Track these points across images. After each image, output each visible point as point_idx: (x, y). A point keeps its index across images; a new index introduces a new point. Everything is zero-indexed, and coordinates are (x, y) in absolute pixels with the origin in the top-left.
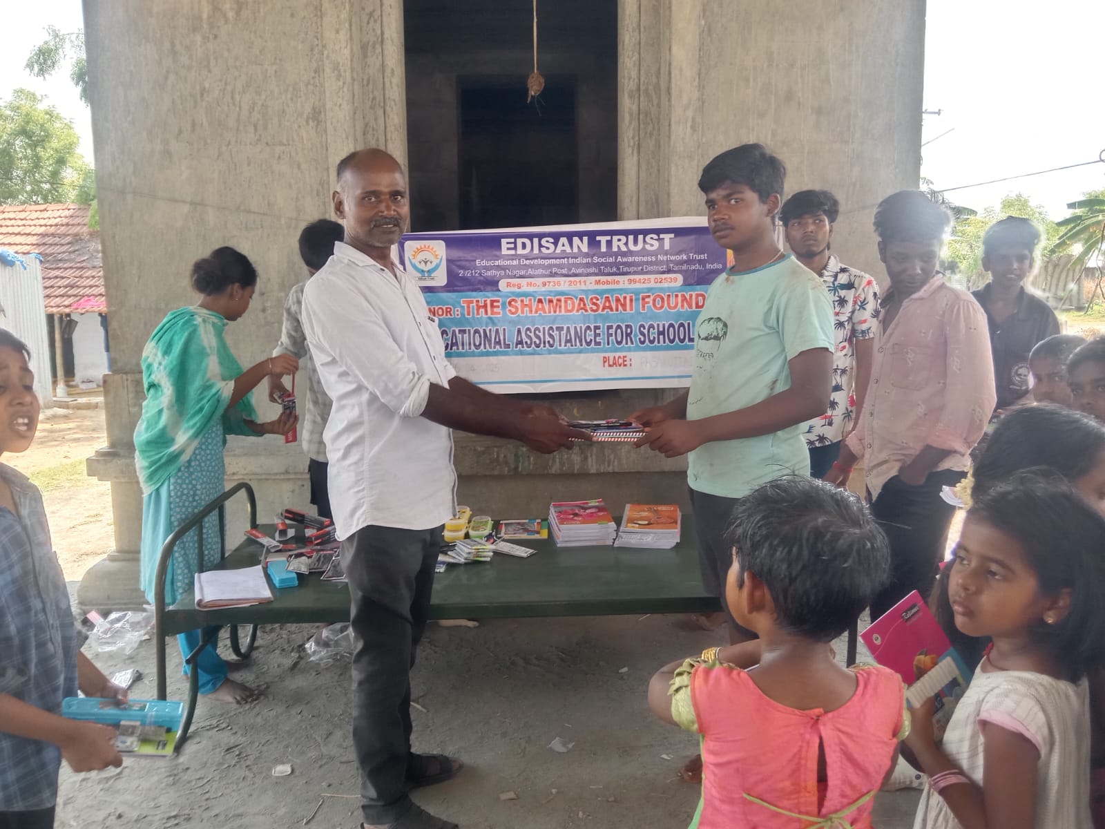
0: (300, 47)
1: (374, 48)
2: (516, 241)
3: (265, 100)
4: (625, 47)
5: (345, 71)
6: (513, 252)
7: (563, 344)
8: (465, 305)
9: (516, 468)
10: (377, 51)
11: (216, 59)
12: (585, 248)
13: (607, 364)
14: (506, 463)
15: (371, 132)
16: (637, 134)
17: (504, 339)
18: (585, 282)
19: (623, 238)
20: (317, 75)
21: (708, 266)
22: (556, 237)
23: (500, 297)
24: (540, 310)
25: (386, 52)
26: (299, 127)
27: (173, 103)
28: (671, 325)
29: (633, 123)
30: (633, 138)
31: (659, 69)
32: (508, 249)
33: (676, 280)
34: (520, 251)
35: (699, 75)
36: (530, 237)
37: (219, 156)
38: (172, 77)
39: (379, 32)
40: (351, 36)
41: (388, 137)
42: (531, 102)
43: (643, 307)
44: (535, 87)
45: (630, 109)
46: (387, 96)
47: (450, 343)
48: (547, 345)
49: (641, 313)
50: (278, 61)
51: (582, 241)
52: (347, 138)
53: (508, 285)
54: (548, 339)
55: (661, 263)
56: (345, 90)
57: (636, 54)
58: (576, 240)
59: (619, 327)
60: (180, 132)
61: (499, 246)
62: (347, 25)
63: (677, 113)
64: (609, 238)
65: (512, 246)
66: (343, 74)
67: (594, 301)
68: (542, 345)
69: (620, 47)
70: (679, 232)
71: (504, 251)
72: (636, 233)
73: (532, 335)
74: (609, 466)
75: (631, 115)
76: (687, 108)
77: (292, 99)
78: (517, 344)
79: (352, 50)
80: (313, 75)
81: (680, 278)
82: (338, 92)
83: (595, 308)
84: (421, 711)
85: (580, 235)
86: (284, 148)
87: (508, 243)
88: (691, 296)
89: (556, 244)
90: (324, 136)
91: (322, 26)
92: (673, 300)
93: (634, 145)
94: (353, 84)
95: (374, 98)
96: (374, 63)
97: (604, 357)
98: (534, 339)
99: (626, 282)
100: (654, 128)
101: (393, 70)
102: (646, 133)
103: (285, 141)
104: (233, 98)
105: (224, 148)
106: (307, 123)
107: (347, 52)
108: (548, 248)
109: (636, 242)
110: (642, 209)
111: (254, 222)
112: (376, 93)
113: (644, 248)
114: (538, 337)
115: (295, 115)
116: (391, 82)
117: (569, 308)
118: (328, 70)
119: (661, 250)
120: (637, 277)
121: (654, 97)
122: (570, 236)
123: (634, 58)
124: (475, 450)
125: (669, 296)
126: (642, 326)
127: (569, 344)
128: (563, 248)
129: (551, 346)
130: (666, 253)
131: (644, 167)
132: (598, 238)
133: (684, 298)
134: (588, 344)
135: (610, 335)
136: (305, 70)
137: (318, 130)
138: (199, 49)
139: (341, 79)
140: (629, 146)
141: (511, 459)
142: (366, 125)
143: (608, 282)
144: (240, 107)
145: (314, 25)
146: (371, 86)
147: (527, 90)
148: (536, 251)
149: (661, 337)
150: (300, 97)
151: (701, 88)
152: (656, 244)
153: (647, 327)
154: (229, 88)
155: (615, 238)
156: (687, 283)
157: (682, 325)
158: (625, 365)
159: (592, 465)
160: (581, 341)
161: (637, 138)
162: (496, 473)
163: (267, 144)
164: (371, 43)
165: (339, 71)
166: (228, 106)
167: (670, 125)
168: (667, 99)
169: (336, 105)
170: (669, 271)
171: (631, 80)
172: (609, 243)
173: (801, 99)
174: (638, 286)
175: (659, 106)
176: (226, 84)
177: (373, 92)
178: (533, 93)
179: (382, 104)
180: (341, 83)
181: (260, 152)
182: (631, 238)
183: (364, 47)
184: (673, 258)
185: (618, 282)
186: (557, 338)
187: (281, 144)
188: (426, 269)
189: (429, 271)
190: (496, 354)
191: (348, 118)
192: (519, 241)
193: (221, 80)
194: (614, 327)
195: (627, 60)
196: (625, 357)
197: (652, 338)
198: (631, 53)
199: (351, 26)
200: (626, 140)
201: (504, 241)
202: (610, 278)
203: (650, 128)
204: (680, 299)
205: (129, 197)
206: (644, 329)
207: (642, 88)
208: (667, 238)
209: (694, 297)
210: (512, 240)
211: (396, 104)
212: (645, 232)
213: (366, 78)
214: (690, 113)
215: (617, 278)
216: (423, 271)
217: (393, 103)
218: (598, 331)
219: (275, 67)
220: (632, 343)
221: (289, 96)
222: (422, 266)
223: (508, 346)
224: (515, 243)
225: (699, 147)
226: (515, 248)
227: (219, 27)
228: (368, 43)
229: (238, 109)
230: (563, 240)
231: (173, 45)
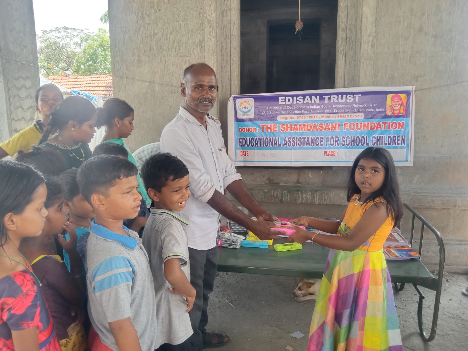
0: (195, 13)
1: (227, 12)
2: (285, 98)
3: (180, 37)
4: (341, 8)
5: (213, 24)
6: (284, 103)
7: (305, 145)
8: (262, 127)
9: (282, 200)
10: (228, 14)
11: (160, 20)
12: (317, 101)
13: (325, 155)
14: (277, 197)
15: (224, 50)
16: (345, 48)
17: (279, 142)
18: (317, 117)
19: (336, 97)
20: (201, 26)
21: (377, 110)
22: (304, 96)
23: (277, 123)
24: (295, 129)
25: (232, 15)
26: (194, 48)
27: (142, 39)
28: (358, 137)
29: (343, 43)
30: (343, 50)
31: (357, 17)
32: (282, 102)
33: (361, 116)
34: (287, 102)
35: (376, 20)
36: (292, 96)
37: (160, 62)
38: (142, 28)
39: (229, 5)
40: (216, 8)
41: (232, 52)
42: (297, 34)
43: (345, 129)
44: (299, 26)
45: (342, 37)
46: (232, 34)
47: (254, 144)
48: (298, 145)
49: (343, 131)
50: (185, 20)
51: (316, 98)
52: (213, 53)
53: (281, 118)
54: (298, 142)
55: (354, 108)
56: (213, 32)
57: (346, 11)
58: (313, 97)
59: (332, 137)
60: (145, 51)
61: (278, 100)
62: (215, 3)
63: (364, 38)
64: (329, 96)
65: (284, 100)
66: (212, 25)
67: (321, 125)
68: (296, 145)
69: (338, 8)
70: (363, 94)
71: (280, 103)
72: (342, 94)
73: (291, 141)
74: (325, 201)
75: (342, 40)
76: (369, 36)
77: (191, 36)
78: (284, 145)
79: (216, 14)
80: (200, 26)
81: (363, 115)
82: (210, 33)
83: (321, 128)
84: (234, 308)
85: (316, 95)
86: (187, 58)
87: (282, 99)
88: (368, 124)
89: (304, 99)
90: (204, 52)
91: (204, 4)
92: (359, 125)
93: (344, 53)
94: (217, 29)
95: (226, 35)
96: (226, 19)
97: (325, 151)
98: (292, 142)
99: (337, 117)
100: (353, 46)
101: (234, 22)
102: (349, 48)
103: (187, 55)
104: (166, 37)
105: (163, 58)
106: (197, 47)
107: (214, 15)
108: (300, 101)
109: (342, 98)
110: (346, 83)
111: (174, 90)
112: (227, 33)
113: (346, 101)
114: (294, 141)
115: (192, 44)
116: (233, 28)
117: (309, 128)
118: (206, 24)
119: (354, 102)
120: (342, 115)
121: (354, 31)
122: (311, 96)
123: (345, 13)
124: (263, 191)
125: (357, 123)
126: (344, 137)
127: (308, 145)
128: (307, 101)
129: (300, 146)
130: (357, 103)
131: (348, 64)
132: (324, 97)
133: (365, 125)
134: (317, 145)
135: (328, 141)
136: (197, 23)
137: (202, 50)
138: (153, 16)
139: (212, 27)
140: (341, 54)
141: (279, 196)
142: (222, 47)
143: (328, 117)
144: (169, 41)
145: (201, 3)
146: (225, 29)
147: (295, 28)
148: (295, 102)
149: (353, 143)
150: (194, 35)
151: (376, 26)
152: (352, 99)
153: (346, 138)
154: (165, 32)
155: (332, 96)
156: (366, 117)
157: (363, 137)
158: (335, 155)
159: (317, 201)
160: (314, 144)
161: (345, 50)
162: (273, 201)
163: (180, 56)
164: (225, 10)
165: (211, 24)
166: (165, 40)
167: (361, 44)
168: (360, 32)
169: (209, 39)
170: (358, 112)
171: (343, 23)
172: (329, 99)
173: (427, 31)
174: (342, 118)
175: (356, 35)
176: (164, 31)
177: (225, 32)
178: (298, 30)
179: (229, 38)
180: (211, 29)
181: (177, 60)
182: (340, 96)
183: (222, 13)
184: (360, 106)
185: (333, 117)
186: (302, 143)
187: (186, 56)
188: (245, 111)
189: (246, 112)
190: (275, 149)
191: (214, 44)
192: (287, 98)
193: (162, 29)
194: (330, 138)
195: (341, 14)
196: (335, 151)
197: (348, 143)
198: (343, 11)
199: (216, 3)
200: (340, 51)
201: (280, 98)
202: (329, 115)
203: (351, 45)
204: (362, 124)
205: (125, 79)
206: (344, 139)
207: (348, 27)
208: (357, 96)
209: (369, 124)
210: (284, 98)
211: (235, 38)
212: (347, 94)
213: (223, 26)
214: (371, 39)
215: (332, 115)
216: (244, 112)
217: (234, 37)
218: (322, 139)
219: (184, 23)
220: (338, 145)
221: (190, 35)
222: (244, 110)
223: (280, 145)
224: (285, 99)
225: (375, 54)
226: (285, 101)
227: (161, 6)
228: (224, 10)
229: (168, 41)
230: (308, 97)
231: (142, 14)
